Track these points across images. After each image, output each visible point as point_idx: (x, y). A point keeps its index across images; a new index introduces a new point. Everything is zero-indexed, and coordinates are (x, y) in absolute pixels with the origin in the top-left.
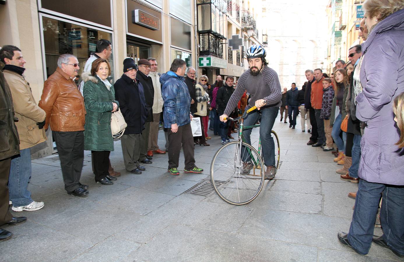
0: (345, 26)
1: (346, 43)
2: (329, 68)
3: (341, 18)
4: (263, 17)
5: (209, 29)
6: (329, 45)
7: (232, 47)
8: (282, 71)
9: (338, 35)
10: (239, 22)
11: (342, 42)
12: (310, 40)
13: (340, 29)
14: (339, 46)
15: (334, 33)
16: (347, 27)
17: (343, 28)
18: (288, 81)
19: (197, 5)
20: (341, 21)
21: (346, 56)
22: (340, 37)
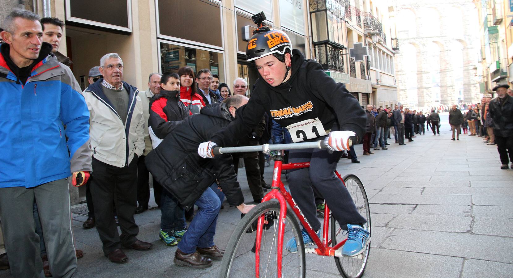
0: (502, 20)
1: (505, 40)
2: (485, 74)
3: (494, 10)
4: (390, 17)
5: (326, 39)
6: (483, 44)
7: (354, 58)
8: (421, 82)
9: (493, 31)
10: (361, 27)
11: (500, 40)
12: (456, 40)
13: (495, 24)
14: (496, 45)
15: (487, 29)
16: (504, 20)
17: (499, 22)
18: (431, 94)
19: (311, 13)
20: (494, 14)
21: (507, 58)
22: (495, 34)
